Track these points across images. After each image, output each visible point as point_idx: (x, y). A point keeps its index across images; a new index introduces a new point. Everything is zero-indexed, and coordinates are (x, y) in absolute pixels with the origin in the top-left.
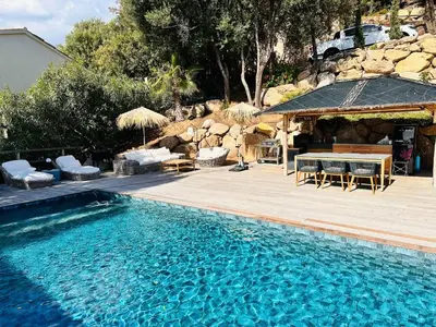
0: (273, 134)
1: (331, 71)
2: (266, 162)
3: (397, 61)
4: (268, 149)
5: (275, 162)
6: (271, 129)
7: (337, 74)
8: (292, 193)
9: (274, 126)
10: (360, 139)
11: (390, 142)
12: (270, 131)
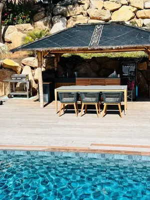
0: (19, 70)
1: (63, 15)
2: (15, 96)
3: (112, 11)
4: (16, 83)
5: (25, 96)
6: (17, 64)
7: (68, 18)
8: (59, 123)
9: (20, 62)
10: (93, 74)
11: (119, 76)
12: (16, 67)
